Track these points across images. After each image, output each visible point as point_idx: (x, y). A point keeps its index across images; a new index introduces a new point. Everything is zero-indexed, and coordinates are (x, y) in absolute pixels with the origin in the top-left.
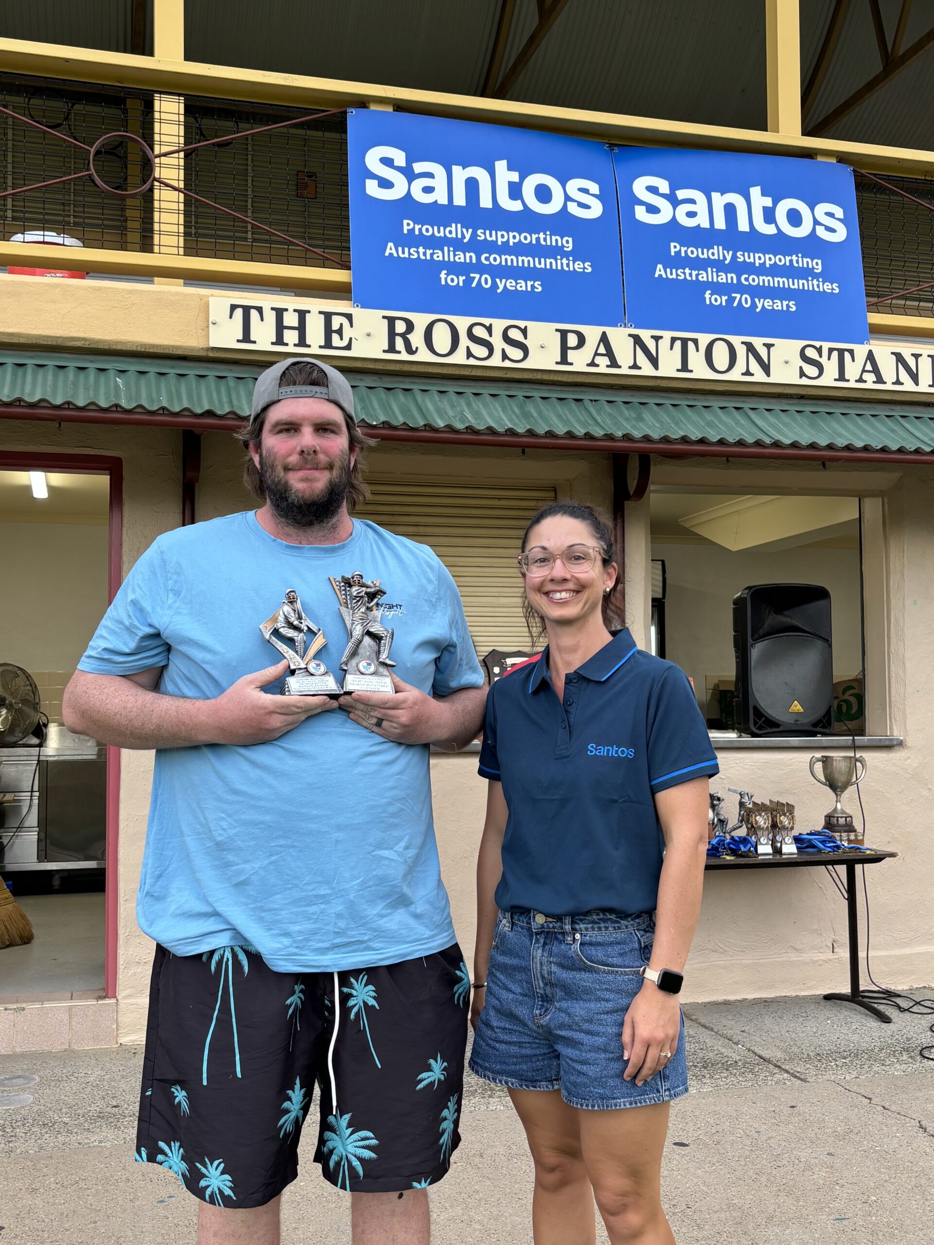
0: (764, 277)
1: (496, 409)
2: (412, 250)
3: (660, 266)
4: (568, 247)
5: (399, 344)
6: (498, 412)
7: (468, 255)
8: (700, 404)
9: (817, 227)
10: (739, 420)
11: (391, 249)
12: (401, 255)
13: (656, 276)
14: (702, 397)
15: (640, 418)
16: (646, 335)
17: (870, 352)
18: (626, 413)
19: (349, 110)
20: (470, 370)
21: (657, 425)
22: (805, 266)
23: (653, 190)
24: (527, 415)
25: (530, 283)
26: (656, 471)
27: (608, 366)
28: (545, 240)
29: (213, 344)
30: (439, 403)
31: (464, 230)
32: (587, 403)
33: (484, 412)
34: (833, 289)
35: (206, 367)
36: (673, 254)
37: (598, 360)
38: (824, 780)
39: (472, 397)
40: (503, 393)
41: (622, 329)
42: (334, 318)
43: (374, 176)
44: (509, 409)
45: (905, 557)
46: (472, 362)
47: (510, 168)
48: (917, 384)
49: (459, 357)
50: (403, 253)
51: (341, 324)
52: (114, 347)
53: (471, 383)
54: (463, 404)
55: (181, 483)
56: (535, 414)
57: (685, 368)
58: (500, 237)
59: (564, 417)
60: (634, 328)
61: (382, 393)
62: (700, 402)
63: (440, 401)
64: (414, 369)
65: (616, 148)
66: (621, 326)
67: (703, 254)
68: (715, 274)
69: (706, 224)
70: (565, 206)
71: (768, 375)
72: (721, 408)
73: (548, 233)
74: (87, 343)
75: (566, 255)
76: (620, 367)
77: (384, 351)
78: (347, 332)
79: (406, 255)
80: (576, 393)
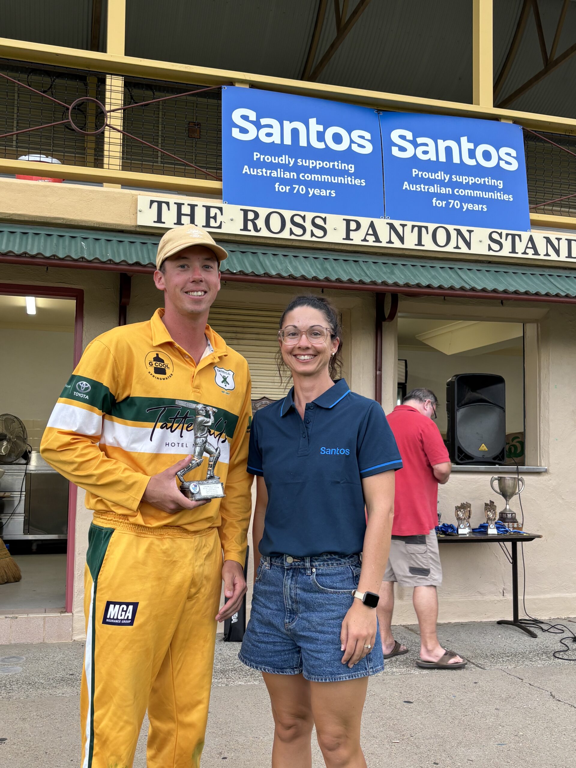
0: (468, 191)
1: (307, 265)
2: (259, 170)
3: (406, 183)
4: (351, 171)
5: (250, 226)
6: (308, 267)
7: (292, 174)
8: (428, 265)
9: (500, 161)
10: (451, 275)
11: (246, 169)
12: (252, 173)
13: (404, 188)
14: (430, 261)
15: (392, 273)
16: (397, 223)
17: (531, 237)
18: (384, 269)
19: (223, 87)
20: (292, 242)
21: (403, 277)
22: (493, 184)
23: (403, 137)
24: (325, 270)
25: (328, 191)
26: (401, 304)
27: (374, 241)
28: (338, 166)
29: (139, 223)
30: (273, 261)
31: (290, 159)
32: (362, 264)
33: (300, 268)
34: (509, 198)
35: (135, 237)
36: (414, 176)
37: (368, 238)
38: (499, 491)
39: (293, 258)
40: (311, 256)
41: (383, 219)
42: (212, 209)
43: (237, 126)
44: (315, 266)
45: (550, 359)
46: (293, 237)
47: (318, 123)
48: (559, 256)
49: (285, 235)
50: (254, 172)
51: (216, 213)
52: (81, 224)
53: (292, 250)
54: (287, 261)
55: (119, 306)
56: (330, 269)
57: (420, 243)
58: (311, 164)
59: (347, 271)
61: (239, 255)
62: (428, 264)
63: (274, 260)
64: (258, 240)
65: (381, 112)
66: (382, 218)
67: (432, 176)
68: (439, 188)
69: (434, 159)
70: (350, 146)
71: (469, 248)
72: (441, 268)
73: (340, 162)
74: (65, 221)
75: (350, 175)
76: (381, 242)
77: (241, 230)
78: (219, 218)
79: (255, 173)
80: (355, 257)
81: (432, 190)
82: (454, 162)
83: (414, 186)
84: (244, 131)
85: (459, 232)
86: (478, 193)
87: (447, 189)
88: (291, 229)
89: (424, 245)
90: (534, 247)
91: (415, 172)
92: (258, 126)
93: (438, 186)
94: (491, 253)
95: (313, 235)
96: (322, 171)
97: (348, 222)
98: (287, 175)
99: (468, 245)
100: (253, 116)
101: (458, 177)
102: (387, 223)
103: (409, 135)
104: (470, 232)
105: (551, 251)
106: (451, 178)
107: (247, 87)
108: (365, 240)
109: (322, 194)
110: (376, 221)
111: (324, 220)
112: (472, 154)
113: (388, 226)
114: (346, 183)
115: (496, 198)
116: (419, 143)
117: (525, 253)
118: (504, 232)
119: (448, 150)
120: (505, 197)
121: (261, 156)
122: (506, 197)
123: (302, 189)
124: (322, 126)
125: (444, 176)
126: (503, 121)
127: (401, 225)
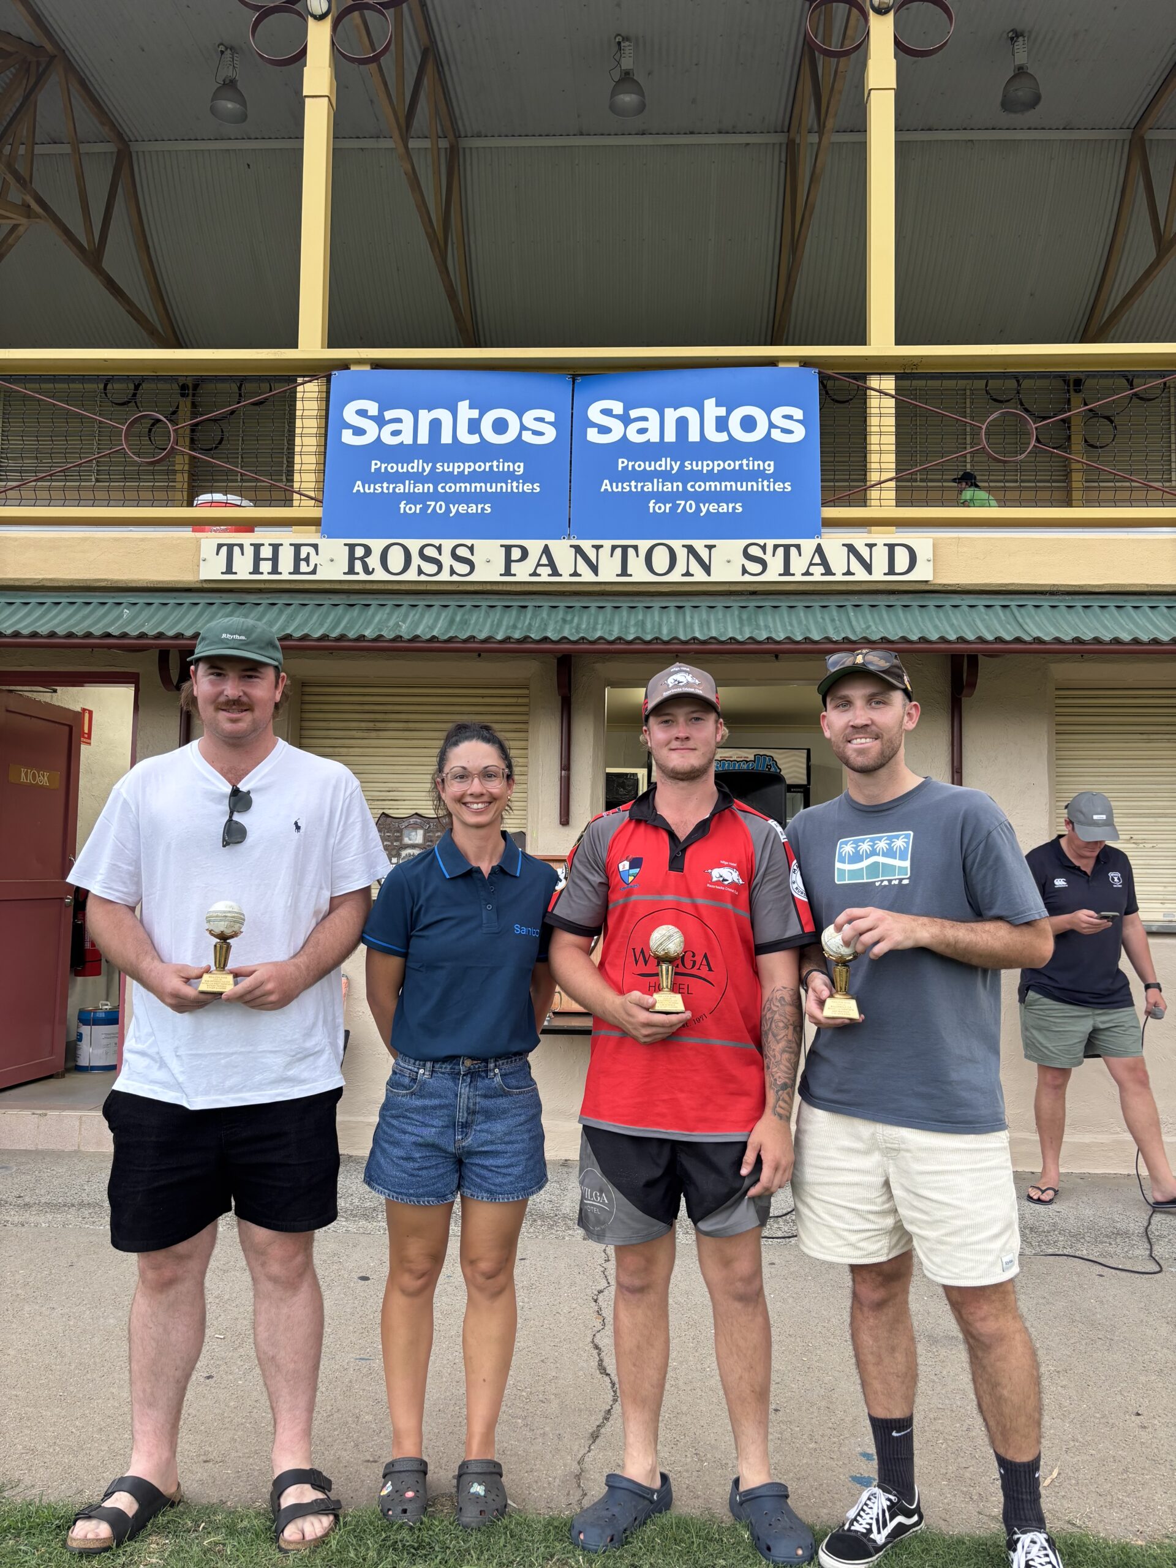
2: (377, 486)
3: (606, 481)
4: (519, 471)
5: (358, 566)
7: (426, 486)
9: (772, 430)
10: (670, 619)
11: (358, 486)
12: (367, 491)
13: (602, 490)
17: (819, 545)
19: (333, 373)
20: (425, 585)
23: (607, 412)
25: (480, 506)
27: (549, 575)
28: (498, 467)
29: (203, 577)
31: (425, 465)
32: (531, 609)
34: (784, 488)
36: (620, 469)
37: (540, 570)
40: (455, 604)
41: (565, 541)
42: (303, 548)
43: (349, 426)
46: (423, 578)
47: (471, 407)
48: (870, 573)
49: (411, 575)
50: (369, 489)
51: (308, 554)
57: (624, 572)
58: (456, 468)
60: (577, 539)
64: (375, 587)
65: (578, 378)
66: (564, 538)
68: (660, 484)
69: (655, 439)
70: (520, 435)
71: (709, 574)
72: (662, 608)
73: (501, 460)
74: (109, 583)
75: (516, 478)
76: (561, 575)
77: (347, 574)
78: (314, 560)
79: (372, 491)
80: (521, 600)
81: (649, 487)
82: (691, 439)
83: (620, 484)
84: (359, 432)
85: (691, 550)
86: (728, 485)
87: (675, 484)
88: (419, 566)
89: (631, 575)
90: (825, 563)
91: (623, 462)
92: (380, 421)
93: (660, 480)
94: (747, 578)
95: (453, 572)
96: (474, 477)
97: (508, 549)
98: (419, 488)
99: (707, 569)
100: (373, 408)
101: (694, 463)
102: (571, 546)
103: (618, 407)
104: (710, 547)
105: (856, 566)
106: (682, 466)
107: (367, 368)
108: (535, 574)
109: (469, 511)
110: (553, 545)
111: (471, 549)
112: (722, 424)
113: (573, 550)
114: (509, 490)
115: (760, 489)
116: (632, 417)
117: (807, 573)
118: (770, 543)
119: (682, 424)
120: (776, 487)
121: (383, 465)
122: (778, 487)
123: (440, 507)
124: (477, 411)
125: (671, 464)
126: (781, 365)
127: (593, 546)
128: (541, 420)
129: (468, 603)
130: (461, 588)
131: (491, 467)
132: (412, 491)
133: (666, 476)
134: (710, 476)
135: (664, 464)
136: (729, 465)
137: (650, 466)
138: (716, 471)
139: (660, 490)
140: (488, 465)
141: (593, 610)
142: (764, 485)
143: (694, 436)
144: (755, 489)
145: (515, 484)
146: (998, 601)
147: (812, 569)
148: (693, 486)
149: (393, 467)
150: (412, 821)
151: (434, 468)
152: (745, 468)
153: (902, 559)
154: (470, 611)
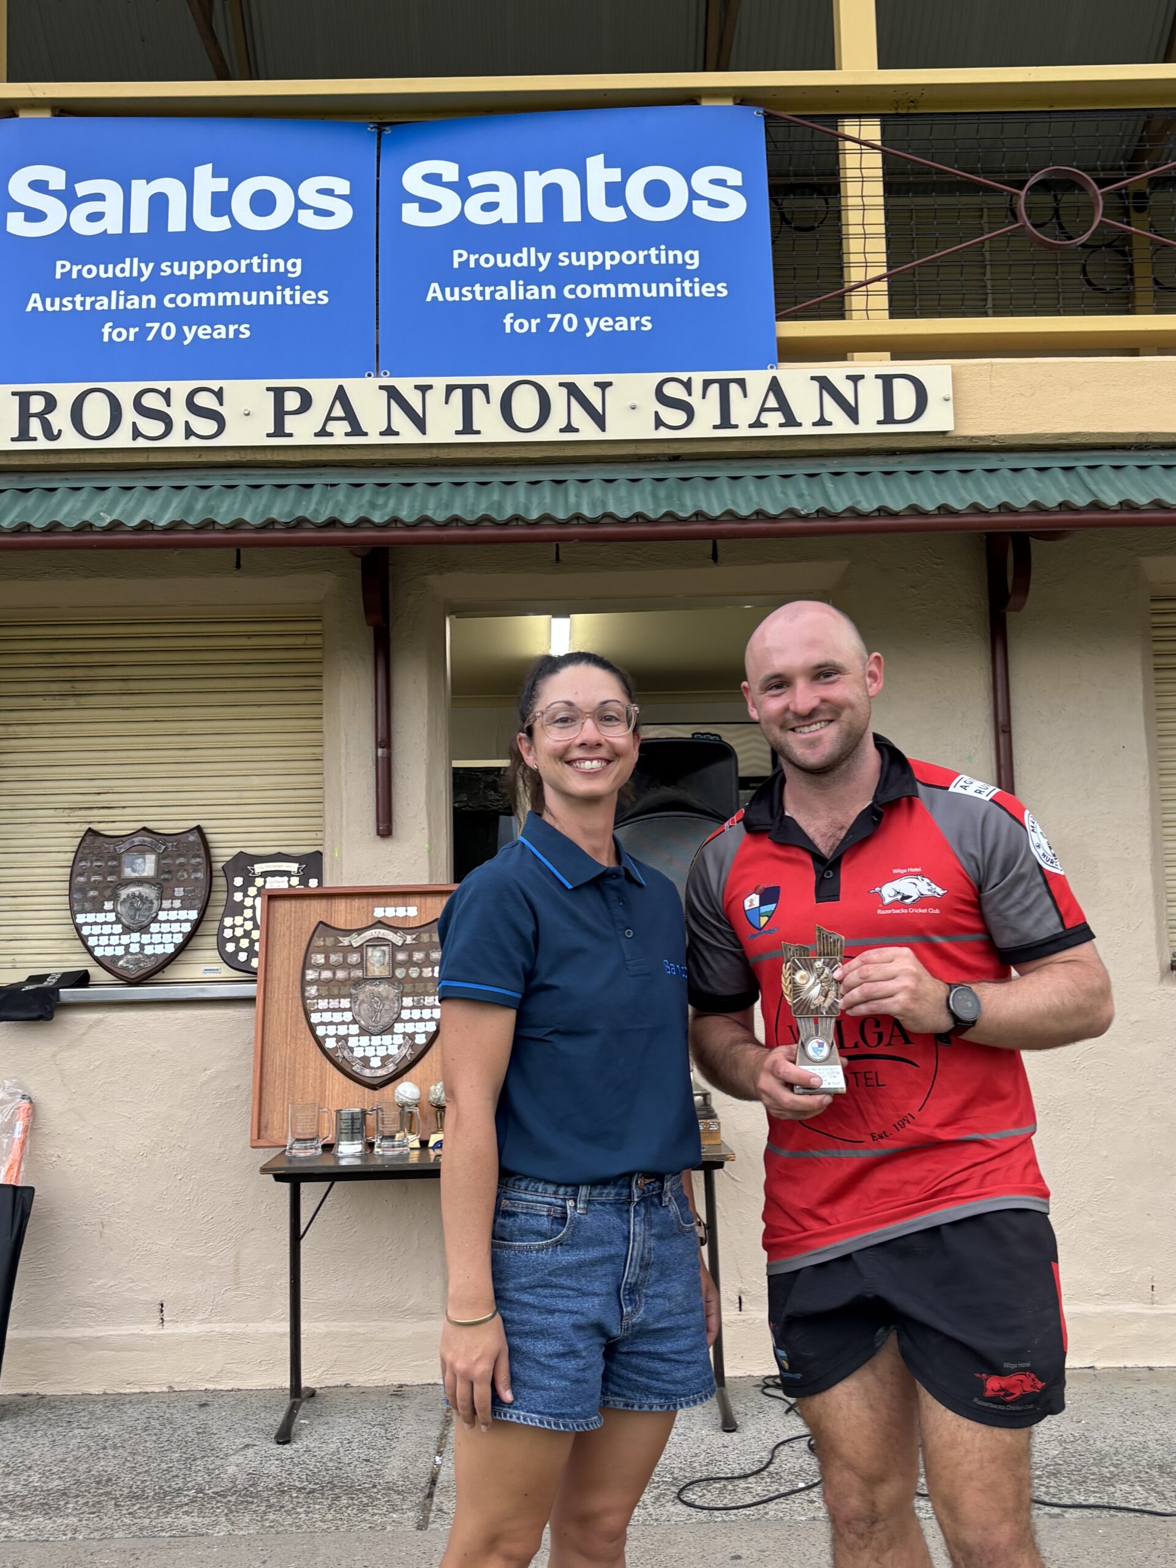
0: (602, 286)
2: (65, 301)
3: (434, 286)
4: (294, 273)
5: (35, 427)
7: (145, 298)
8: (496, 479)
9: (695, 202)
11: (35, 302)
12: (49, 308)
14: (507, 469)
16: (406, 386)
17: (774, 381)
23: (433, 179)
25: (233, 328)
27: (347, 434)
28: (260, 266)
31: (143, 265)
33: (147, 508)
34: (717, 291)
36: (456, 265)
37: (331, 427)
39: (116, 493)
40: (192, 483)
41: (371, 379)
43: (18, 207)
46: (141, 443)
47: (217, 174)
48: (856, 422)
49: (122, 439)
50: (53, 305)
53: (148, 475)
54: (124, 499)
57: (468, 427)
58: (193, 269)
60: (390, 376)
62: (500, 476)
65: (387, 128)
66: (369, 375)
68: (521, 289)
69: (511, 218)
71: (603, 429)
72: (529, 483)
73: (265, 256)
75: (290, 283)
76: (366, 434)
77: (16, 439)
79: (56, 308)
80: (303, 476)
81: (502, 294)
82: (566, 219)
83: (456, 290)
84: (35, 215)
85: (573, 390)
86: (628, 289)
87: (544, 288)
88: (134, 424)
89: (478, 432)
90: (784, 407)
91: (460, 256)
92: (69, 199)
93: (521, 282)
94: (664, 433)
95: (189, 432)
96: (221, 283)
97: (279, 394)
98: (134, 302)
99: (600, 420)
100: (56, 178)
101: (574, 255)
102: (381, 388)
103: (450, 171)
104: (603, 386)
105: (833, 411)
106: (554, 260)
107: (46, 115)
108: (323, 433)
109: (215, 336)
110: (352, 386)
111: (219, 395)
112: (615, 194)
113: (384, 394)
114: (279, 302)
115: (679, 294)
116: (473, 186)
117: (757, 424)
118: (698, 378)
119: (553, 195)
120: (704, 290)
121: (74, 267)
122: (708, 290)
123: (168, 331)
124: (226, 180)
125: (537, 258)
126: (705, 103)
127: (417, 387)
128: (328, 192)
129: (217, 481)
130: (206, 458)
131: (249, 266)
132: (121, 307)
133: (530, 276)
134: (600, 275)
135: (526, 257)
136: (629, 257)
137: (504, 261)
138: (608, 267)
139: (521, 297)
140: (244, 263)
141: (419, 489)
142: (684, 288)
143: (571, 213)
144: (671, 294)
145: (288, 292)
146: (1056, 462)
147: (765, 418)
148: (572, 291)
149: (90, 271)
150: (137, 840)
151: (157, 270)
152: (654, 261)
153: (904, 400)
154: (220, 493)
